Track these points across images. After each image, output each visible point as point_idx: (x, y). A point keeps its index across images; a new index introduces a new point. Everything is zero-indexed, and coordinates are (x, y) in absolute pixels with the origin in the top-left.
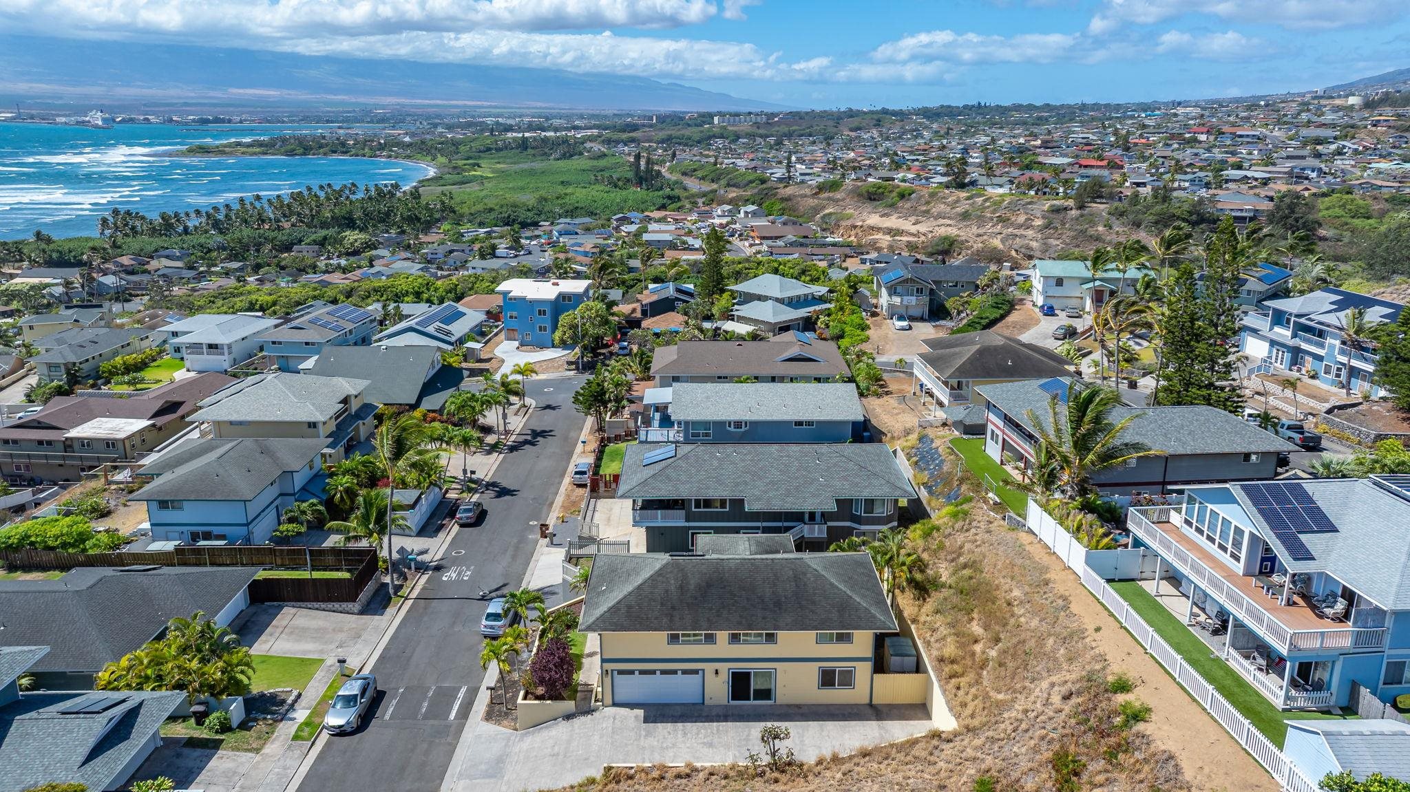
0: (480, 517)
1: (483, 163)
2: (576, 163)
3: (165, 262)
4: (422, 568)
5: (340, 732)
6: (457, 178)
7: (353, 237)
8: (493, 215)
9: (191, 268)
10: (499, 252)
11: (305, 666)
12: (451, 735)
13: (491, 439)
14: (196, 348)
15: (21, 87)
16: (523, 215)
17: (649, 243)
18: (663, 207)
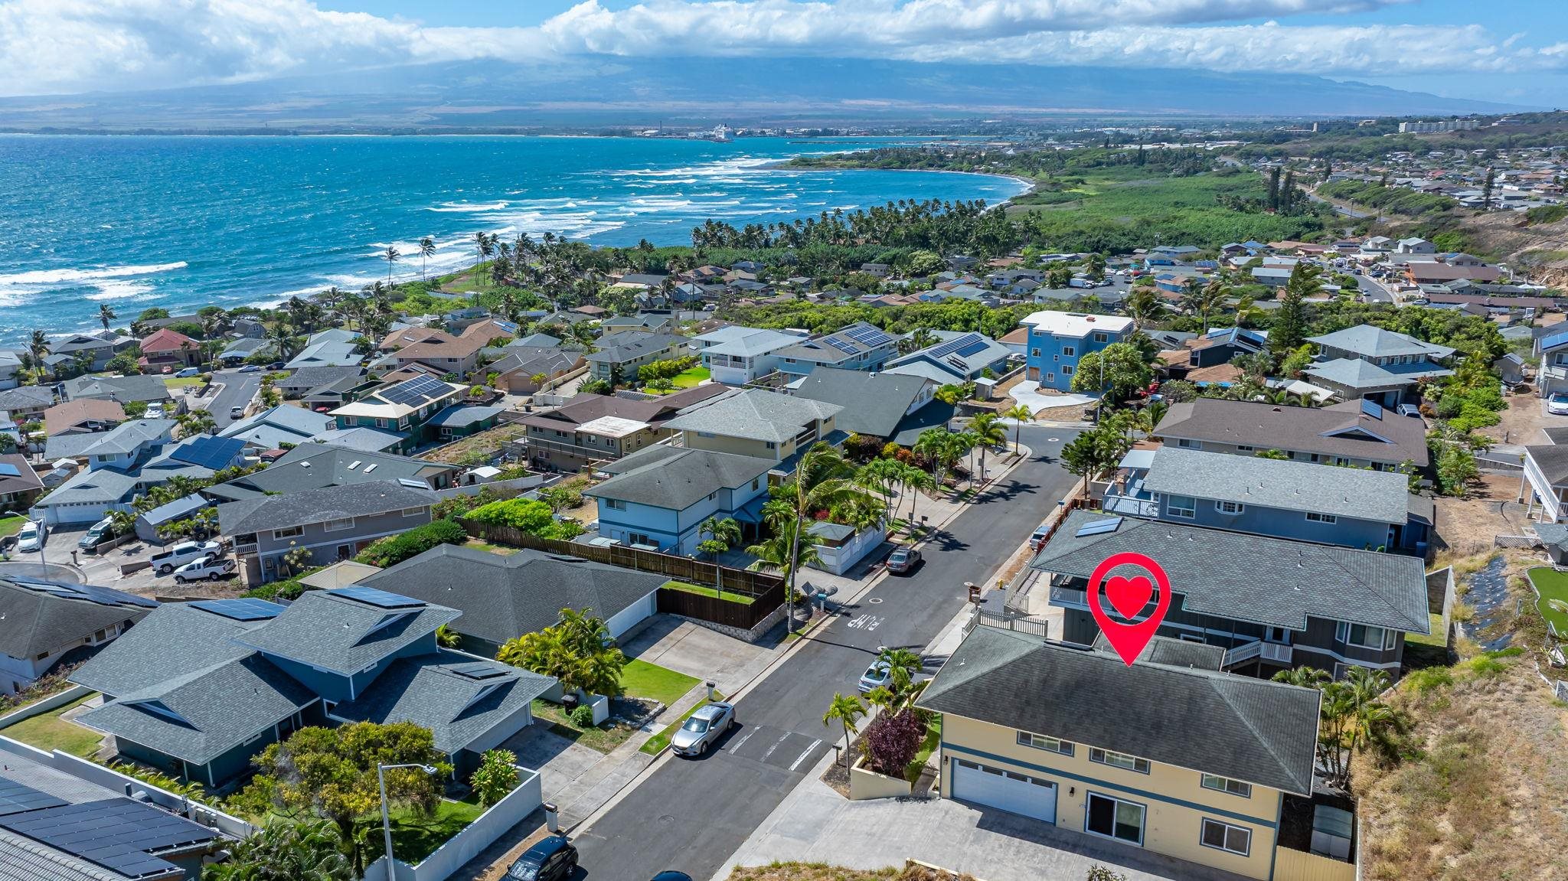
0: (914, 566)
1: (1088, 179)
2: (1202, 180)
3: (741, 274)
4: (831, 608)
5: (684, 755)
6: (1054, 196)
7: (924, 257)
8: (1083, 239)
9: (762, 281)
10: (1074, 281)
11: (680, 681)
12: (784, 784)
13: (963, 486)
14: (721, 358)
15: (668, 105)
16: (1115, 240)
17: (1259, 280)
18: (1297, 237)
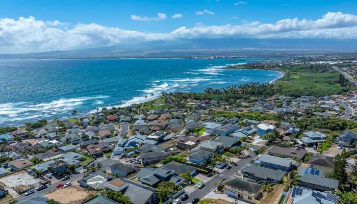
1: (298, 73)
3: (214, 101)
6: (288, 78)
7: (253, 98)
9: (218, 103)
13: (241, 156)
14: (207, 128)
16: (297, 94)
18: (340, 93)
